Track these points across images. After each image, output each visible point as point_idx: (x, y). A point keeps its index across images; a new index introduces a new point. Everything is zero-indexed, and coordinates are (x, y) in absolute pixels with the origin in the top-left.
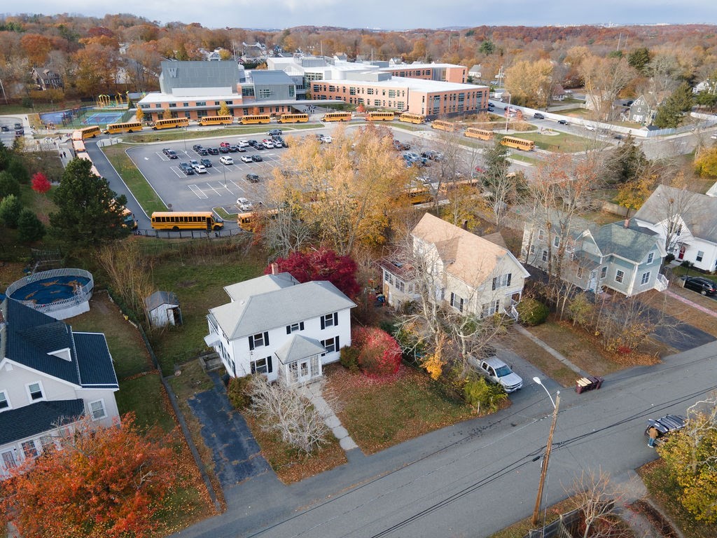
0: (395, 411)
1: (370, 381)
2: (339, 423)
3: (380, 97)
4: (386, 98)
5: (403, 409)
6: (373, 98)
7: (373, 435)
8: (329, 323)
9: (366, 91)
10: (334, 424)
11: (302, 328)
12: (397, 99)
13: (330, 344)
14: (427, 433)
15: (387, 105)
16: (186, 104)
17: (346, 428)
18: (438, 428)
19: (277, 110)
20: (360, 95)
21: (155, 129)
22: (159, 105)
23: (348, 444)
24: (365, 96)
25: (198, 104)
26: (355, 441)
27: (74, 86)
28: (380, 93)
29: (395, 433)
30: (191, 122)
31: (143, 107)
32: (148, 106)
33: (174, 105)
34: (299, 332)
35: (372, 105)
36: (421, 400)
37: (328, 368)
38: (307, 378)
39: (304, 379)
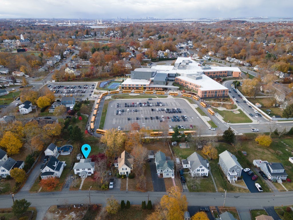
1: (92, 180)
3: (193, 86)
4: (194, 87)
6: (191, 86)
7: (84, 188)
9: (189, 84)
10: (82, 185)
11: (85, 169)
12: (197, 88)
13: (90, 173)
15: (195, 90)
16: (133, 85)
18: (94, 190)
19: (159, 88)
20: (188, 85)
21: (122, 93)
22: (126, 85)
23: (80, 188)
24: (189, 85)
25: (137, 85)
28: (193, 85)
30: (133, 91)
32: (123, 85)
33: (130, 85)
35: (191, 88)
37: (88, 176)
38: (84, 177)
39: (83, 177)
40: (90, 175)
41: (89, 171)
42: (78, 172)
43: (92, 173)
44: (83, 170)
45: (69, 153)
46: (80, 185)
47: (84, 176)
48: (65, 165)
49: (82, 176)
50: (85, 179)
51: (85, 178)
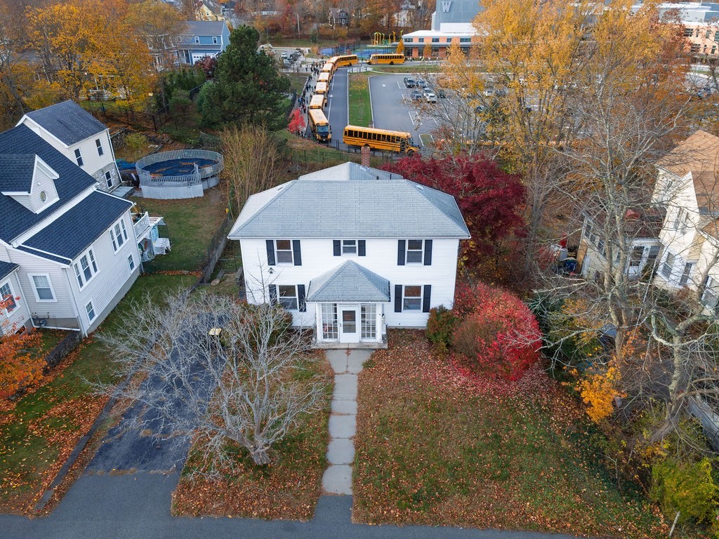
0: (470, 451)
1: (458, 380)
2: (353, 432)
5: (490, 455)
7: (396, 485)
8: (415, 258)
11: (362, 252)
13: (412, 295)
14: (514, 529)
16: (449, 40)
17: (357, 448)
18: (546, 529)
22: (422, 40)
23: (338, 480)
25: (462, 40)
26: (355, 481)
27: (359, 26)
28: (702, 35)
29: (443, 497)
31: (406, 40)
32: (411, 40)
33: (437, 40)
34: (354, 258)
36: (540, 450)
38: (353, 339)
39: (346, 339)
40: (416, 319)
41: (413, 275)
42: (287, 274)
43: (444, 296)
44: (345, 258)
45: (197, 190)
46: (326, 439)
47: (350, 329)
48: (161, 244)
49: (330, 330)
50: (366, 357)
51: (361, 348)
